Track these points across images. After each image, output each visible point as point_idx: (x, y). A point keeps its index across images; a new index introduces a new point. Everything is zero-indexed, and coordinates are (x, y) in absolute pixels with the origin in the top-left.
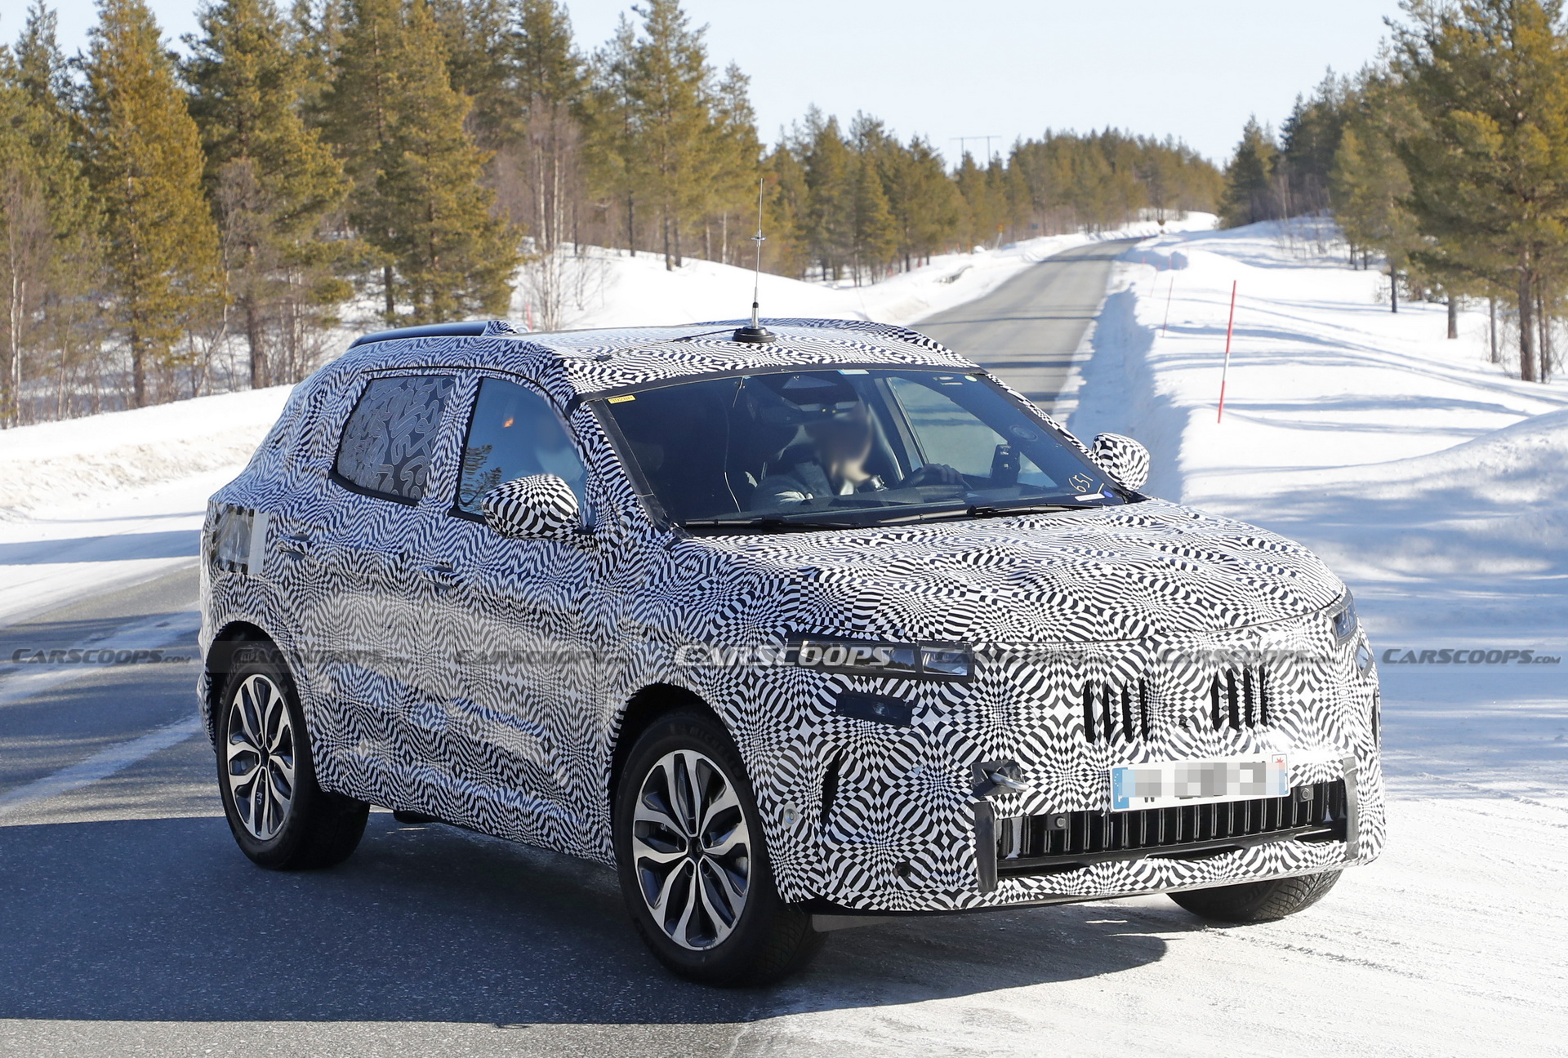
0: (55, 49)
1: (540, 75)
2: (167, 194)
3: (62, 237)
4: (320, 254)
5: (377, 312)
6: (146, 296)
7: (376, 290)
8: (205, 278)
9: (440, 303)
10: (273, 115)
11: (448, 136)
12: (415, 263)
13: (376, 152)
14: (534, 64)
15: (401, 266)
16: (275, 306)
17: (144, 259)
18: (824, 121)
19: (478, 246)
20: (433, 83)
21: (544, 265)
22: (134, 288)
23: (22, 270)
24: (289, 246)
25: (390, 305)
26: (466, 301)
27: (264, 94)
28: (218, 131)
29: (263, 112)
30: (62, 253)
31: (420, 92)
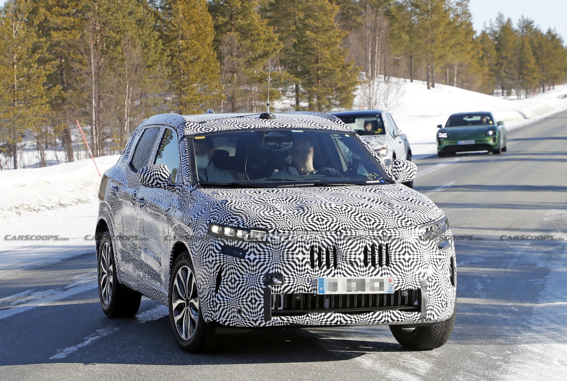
2: (197, 48)
3: (149, 67)
4: (266, 77)
5: (291, 105)
6: (186, 95)
7: (291, 95)
8: (213, 87)
9: (321, 102)
10: (247, 12)
11: (327, 24)
12: (310, 83)
13: (293, 31)
15: (303, 85)
16: (245, 101)
17: (186, 78)
18: (505, 20)
19: (339, 76)
21: (370, 85)
22: (181, 91)
23: (131, 81)
24: (252, 73)
25: (298, 102)
26: (333, 101)
27: (243, 3)
28: (221, 20)
29: (242, 11)
30: (149, 74)
31: (314, 3)
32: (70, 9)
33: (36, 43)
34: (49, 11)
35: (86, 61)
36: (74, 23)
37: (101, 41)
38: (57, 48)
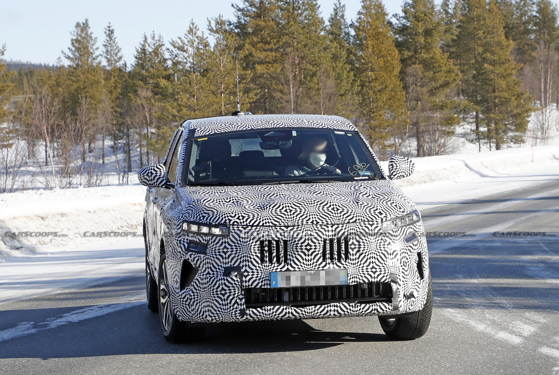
0: (344, 20)
1: (544, 33)
2: (385, 79)
3: (342, 95)
4: (447, 105)
5: (471, 130)
6: (375, 120)
7: (471, 120)
8: (399, 113)
9: (498, 127)
10: (429, 47)
11: (503, 58)
12: (488, 110)
13: (473, 64)
14: (542, 28)
15: (483, 113)
16: (428, 125)
17: (375, 105)
19: (514, 104)
20: (498, 35)
21: (542, 112)
22: (370, 117)
23: (325, 109)
24: (434, 101)
25: (477, 128)
26: (509, 126)
27: (426, 39)
28: (407, 54)
29: (425, 46)
30: (341, 102)
31: (492, 39)
32: (272, 46)
33: (243, 75)
34: (254, 47)
35: (286, 90)
36: (276, 57)
37: (300, 72)
38: (261, 79)
